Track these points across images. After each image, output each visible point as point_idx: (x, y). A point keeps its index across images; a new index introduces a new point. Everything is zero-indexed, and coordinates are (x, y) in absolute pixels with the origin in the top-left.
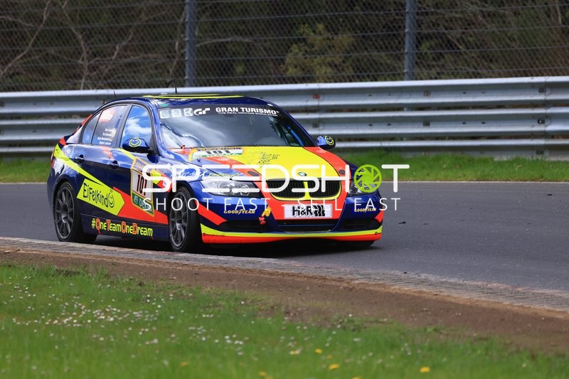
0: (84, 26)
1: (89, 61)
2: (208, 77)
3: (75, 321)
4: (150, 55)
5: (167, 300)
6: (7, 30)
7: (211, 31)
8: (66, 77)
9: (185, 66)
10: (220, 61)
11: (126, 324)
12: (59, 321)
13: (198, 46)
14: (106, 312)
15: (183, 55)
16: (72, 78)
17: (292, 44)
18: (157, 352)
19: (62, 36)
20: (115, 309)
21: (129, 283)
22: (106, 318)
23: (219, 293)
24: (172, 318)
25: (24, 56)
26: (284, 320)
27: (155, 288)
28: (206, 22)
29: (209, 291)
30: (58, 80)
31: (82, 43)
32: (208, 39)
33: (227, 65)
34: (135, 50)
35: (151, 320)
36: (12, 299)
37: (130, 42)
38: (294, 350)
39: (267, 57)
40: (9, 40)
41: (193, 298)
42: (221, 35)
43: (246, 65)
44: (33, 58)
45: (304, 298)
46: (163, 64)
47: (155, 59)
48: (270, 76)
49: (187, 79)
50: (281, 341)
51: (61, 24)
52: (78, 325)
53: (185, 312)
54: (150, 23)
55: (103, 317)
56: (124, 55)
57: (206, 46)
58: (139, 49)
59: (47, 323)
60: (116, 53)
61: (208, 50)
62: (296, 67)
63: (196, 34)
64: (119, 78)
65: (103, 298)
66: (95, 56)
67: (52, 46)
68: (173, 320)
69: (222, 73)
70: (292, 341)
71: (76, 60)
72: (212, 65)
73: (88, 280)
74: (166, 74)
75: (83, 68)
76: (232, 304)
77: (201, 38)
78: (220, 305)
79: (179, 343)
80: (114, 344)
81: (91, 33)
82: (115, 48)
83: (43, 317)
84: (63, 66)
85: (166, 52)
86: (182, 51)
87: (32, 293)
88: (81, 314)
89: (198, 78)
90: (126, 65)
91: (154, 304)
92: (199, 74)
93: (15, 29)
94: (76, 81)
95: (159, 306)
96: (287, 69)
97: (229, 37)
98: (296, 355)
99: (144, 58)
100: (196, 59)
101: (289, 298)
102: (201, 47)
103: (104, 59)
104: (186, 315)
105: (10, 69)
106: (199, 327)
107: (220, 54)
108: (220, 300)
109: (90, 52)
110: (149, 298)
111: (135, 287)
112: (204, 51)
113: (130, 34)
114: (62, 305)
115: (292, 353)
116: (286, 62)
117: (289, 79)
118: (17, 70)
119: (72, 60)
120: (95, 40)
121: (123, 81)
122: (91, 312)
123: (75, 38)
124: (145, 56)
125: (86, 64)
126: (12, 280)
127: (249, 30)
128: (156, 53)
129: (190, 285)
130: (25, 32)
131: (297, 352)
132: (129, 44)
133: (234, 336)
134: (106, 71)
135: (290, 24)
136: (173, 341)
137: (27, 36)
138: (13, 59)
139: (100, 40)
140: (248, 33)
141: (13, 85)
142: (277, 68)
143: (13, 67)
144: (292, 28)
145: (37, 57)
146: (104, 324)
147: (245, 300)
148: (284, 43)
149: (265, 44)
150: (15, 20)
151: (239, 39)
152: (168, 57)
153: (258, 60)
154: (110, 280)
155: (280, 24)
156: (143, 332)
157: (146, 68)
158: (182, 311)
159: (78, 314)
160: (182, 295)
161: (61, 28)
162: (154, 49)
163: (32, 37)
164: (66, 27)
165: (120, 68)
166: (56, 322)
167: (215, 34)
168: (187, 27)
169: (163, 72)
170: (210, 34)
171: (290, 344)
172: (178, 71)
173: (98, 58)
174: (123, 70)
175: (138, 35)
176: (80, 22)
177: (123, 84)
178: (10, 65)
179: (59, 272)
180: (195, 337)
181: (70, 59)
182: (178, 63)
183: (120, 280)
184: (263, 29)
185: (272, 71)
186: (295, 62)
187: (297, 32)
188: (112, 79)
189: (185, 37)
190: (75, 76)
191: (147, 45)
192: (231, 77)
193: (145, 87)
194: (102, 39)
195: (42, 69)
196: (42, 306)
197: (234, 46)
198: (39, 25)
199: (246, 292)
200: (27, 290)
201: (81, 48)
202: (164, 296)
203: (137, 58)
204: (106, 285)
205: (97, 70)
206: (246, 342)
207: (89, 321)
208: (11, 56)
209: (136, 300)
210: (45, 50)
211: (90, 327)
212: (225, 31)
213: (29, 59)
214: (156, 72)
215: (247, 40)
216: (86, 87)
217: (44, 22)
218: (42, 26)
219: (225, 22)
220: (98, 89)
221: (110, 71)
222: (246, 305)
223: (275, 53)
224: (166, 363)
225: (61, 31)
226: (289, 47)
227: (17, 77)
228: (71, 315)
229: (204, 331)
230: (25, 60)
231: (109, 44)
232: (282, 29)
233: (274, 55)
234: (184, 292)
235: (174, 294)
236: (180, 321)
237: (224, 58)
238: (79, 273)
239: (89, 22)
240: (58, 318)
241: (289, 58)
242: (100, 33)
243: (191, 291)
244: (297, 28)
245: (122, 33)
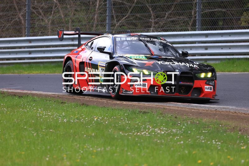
0: (152, 4)
1: (154, 20)
2: (206, 27)
3: (147, 133)
4: (181, 17)
5: (187, 124)
6: (119, 6)
7: (208, 6)
8: (145, 27)
9: (196, 22)
10: (212, 19)
11: (169, 135)
12: (140, 133)
13: (202, 13)
14: (160, 129)
15: (195, 17)
16: (147, 27)
17: (244, 12)
18: (183, 147)
19: (143, 9)
20: (164, 128)
21: (171, 117)
22: (161, 132)
23: (210, 121)
24: (189, 132)
25: (126, 18)
26: (239, 133)
27: (182, 119)
28: (205, 2)
29: (206, 121)
30: (141, 28)
31: (151, 12)
32: (207, 10)
33: (215, 21)
34: (174, 15)
35: (180, 133)
36: (120, 123)
37: (172, 11)
38: (243, 146)
39: (233, 18)
40: (120, 11)
41: (199, 123)
42: (212, 8)
43: (223, 21)
44: (130, 18)
45: (248, 124)
46: (187, 21)
47: (183, 19)
48: (234, 26)
49: (197, 28)
50: (237, 143)
51: (142, 3)
52: (149, 135)
53: (195, 130)
54: (181, 3)
55: (159, 132)
56: (169, 17)
57: (205, 13)
58: (176, 14)
59: (135, 134)
60: (166, 16)
61: (206, 15)
62: (245, 22)
63: (202, 7)
64: (167, 27)
65: (159, 123)
66: (157, 18)
67: (138, 13)
68: (190, 133)
69: (213, 25)
70: (243, 143)
71: (149, 20)
72: (208, 21)
73: (153, 115)
74: (188, 25)
75: (152, 23)
76: (216, 126)
77: (203, 9)
78: (210, 127)
79: (192, 143)
80: (164, 144)
81: (155, 8)
82: (165, 14)
83: (133, 132)
84: (143, 22)
85: (188, 16)
86: (195, 15)
87: (129, 121)
88: (150, 130)
89: (202, 27)
90: (170, 22)
91: (182, 126)
92: (202, 25)
93: (123, 6)
94: (149, 29)
95: (184, 127)
96: (241, 23)
97: (216, 9)
98: (244, 149)
99: (178, 18)
100: (201, 18)
101: (241, 124)
102: (203, 13)
103: (161, 19)
104: (196, 131)
105: (120, 23)
106: (201, 136)
107: (212, 16)
108: (210, 124)
109: (155, 16)
110: (179, 124)
111: (173, 118)
112: (205, 15)
113: (172, 8)
114: (141, 126)
115: (242, 148)
116: (241, 20)
117: (242, 27)
118: (123, 24)
119: (147, 19)
120: (157, 11)
121: (169, 28)
122: (154, 130)
123: (148, 9)
124: (179, 17)
125: (153, 21)
126: (120, 115)
127: (224, 6)
128: (184, 16)
129: (197, 118)
130: (127, 7)
131: (245, 148)
132: (172, 12)
133: (217, 140)
134: (162, 24)
135: (243, 3)
136: (190, 142)
137: (128, 9)
138: (121, 19)
139: (159, 11)
140: (224, 7)
141: (121, 31)
142: (237, 22)
143: (121, 22)
144: (243, 4)
145: (132, 18)
146: (159, 135)
147: (221, 125)
148: (240, 11)
149: (231, 12)
150: (123, 2)
151: (220, 10)
152: (189, 18)
153: (228, 19)
154: (162, 115)
155: (238, 3)
156: (177, 138)
157: (179, 23)
158: (194, 129)
159: (148, 130)
160: (194, 122)
161: (142, 5)
162: (183, 14)
163: (130, 9)
164: (144, 5)
165: (168, 23)
166: (139, 134)
167: (210, 7)
168: (197, 4)
169: (187, 25)
170: (207, 8)
171: (241, 144)
172: (193, 24)
173: (159, 19)
174: (169, 23)
175: (176, 8)
176: (150, 3)
177: (169, 30)
178: (120, 22)
179: (140, 112)
180: (199, 141)
181: (146, 19)
182: (193, 21)
183: (167, 116)
184: (231, 5)
185: (235, 24)
186: (245, 20)
187: (246, 7)
188: (164, 27)
189: (196, 9)
190: (148, 26)
191: (179, 12)
192: (217, 27)
193: (179, 31)
194: (160, 10)
195: (134, 23)
196: (133, 127)
197: (218, 13)
198: (133, 4)
199: (222, 121)
200: (126, 120)
201: (151, 14)
202: (186, 123)
203: (175, 18)
204: (161, 118)
205: (158, 24)
206: (222, 143)
207: (153, 133)
208: (121, 18)
209: (174, 124)
210: (135, 15)
211: (154, 136)
212: (214, 6)
213: (128, 19)
214: (184, 24)
215: (224, 10)
216: (153, 31)
217: (135, 3)
218: (134, 4)
219: (214, 2)
220: (158, 32)
221: (163, 24)
222: (222, 127)
223: (236, 16)
224: (187, 152)
225: (142, 7)
226: (242, 13)
227: (123, 27)
228: (145, 131)
229: (203, 138)
230: (127, 20)
231: (163, 12)
232: (239, 5)
233: (236, 17)
234: (195, 121)
235: (190, 122)
236: (193, 134)
237: (214, 18)
238: (149, 112)
239: (154, 3)
240: (140, 132)
241: (242, 18)
242: (159, 7)
243: (198, 120)
244: (246, 5)
245: (169, 7)
